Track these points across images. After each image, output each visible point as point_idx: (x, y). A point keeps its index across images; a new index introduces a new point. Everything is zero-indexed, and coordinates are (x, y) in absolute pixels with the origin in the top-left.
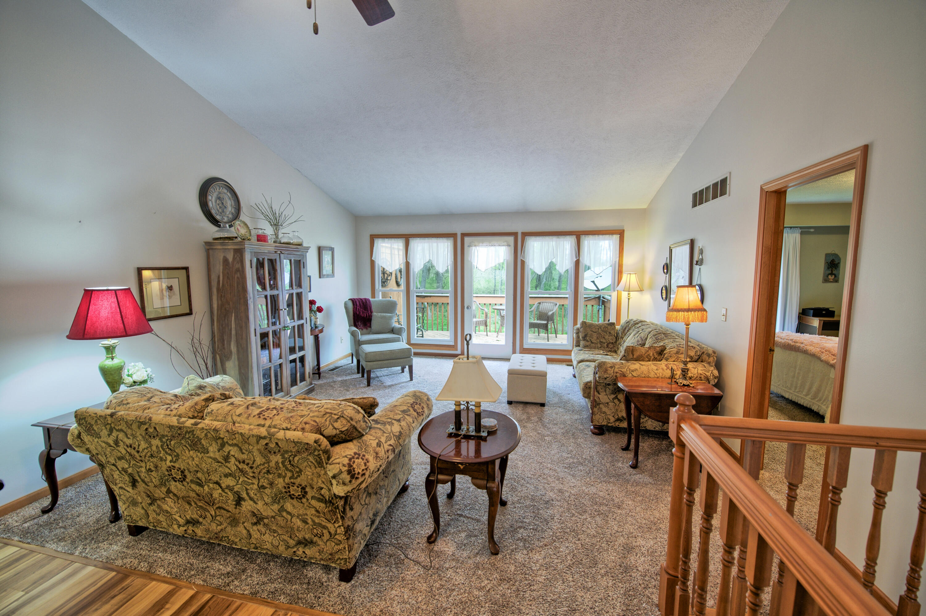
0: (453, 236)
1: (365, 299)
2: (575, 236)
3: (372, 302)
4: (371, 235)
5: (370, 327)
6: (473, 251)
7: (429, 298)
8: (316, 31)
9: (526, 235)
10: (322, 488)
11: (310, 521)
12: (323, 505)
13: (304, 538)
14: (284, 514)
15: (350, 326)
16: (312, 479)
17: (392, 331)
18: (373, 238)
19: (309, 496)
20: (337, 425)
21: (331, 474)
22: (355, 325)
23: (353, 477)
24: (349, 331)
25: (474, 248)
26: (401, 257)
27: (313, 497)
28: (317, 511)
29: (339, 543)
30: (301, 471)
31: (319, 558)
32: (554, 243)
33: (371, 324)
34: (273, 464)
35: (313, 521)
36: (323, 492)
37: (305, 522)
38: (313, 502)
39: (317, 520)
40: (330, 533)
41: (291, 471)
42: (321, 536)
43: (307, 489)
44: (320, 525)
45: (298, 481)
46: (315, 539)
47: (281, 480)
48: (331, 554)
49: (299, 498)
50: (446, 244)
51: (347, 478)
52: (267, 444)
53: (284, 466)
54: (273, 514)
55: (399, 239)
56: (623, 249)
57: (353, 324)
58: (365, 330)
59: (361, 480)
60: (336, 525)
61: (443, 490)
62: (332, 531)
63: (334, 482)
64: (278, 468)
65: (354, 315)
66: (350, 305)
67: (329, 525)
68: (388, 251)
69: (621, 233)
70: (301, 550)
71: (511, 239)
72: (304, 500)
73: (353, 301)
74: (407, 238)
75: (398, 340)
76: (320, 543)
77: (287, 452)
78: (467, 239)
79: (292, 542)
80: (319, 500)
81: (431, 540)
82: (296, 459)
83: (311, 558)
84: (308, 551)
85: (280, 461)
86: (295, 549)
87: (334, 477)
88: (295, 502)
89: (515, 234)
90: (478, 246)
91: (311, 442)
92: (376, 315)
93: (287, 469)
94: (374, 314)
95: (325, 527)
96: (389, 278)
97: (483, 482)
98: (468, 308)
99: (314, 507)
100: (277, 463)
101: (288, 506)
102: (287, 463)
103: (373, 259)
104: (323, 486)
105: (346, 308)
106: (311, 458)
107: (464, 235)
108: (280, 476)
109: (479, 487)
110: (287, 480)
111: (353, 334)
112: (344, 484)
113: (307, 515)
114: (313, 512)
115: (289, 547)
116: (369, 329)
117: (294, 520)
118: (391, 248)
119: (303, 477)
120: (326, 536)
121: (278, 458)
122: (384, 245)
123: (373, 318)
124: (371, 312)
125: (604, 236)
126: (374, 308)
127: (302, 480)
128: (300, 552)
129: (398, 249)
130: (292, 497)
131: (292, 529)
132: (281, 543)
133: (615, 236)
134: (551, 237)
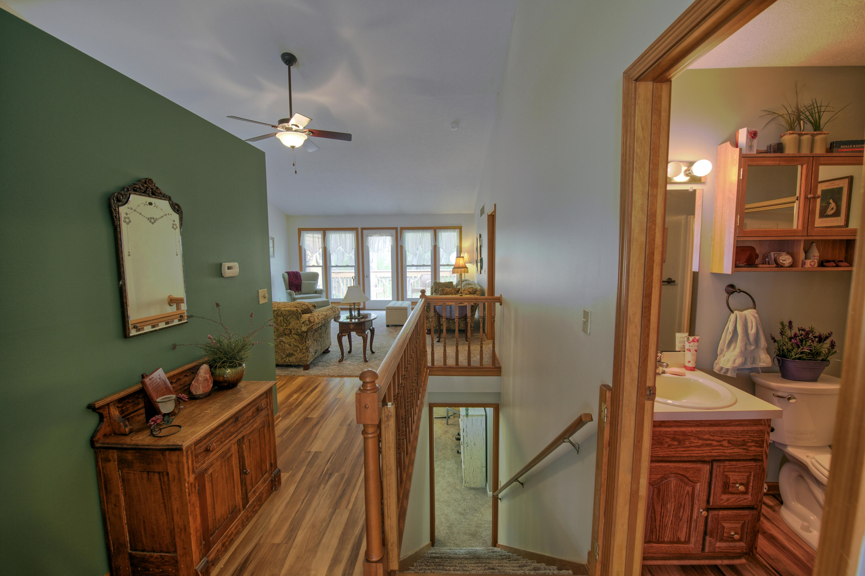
0: (356, 229)
1: (296, 272)
2: (433, 230)
3: (301, 274)
4: (298, 229)
5: (301, 290)
6: (369, 240)
7: (342, 274)
8: (296, 173)
9: (402, 229)
10: (298, 329)
11: (292, 345)
12: (298, 337)
13: (289, 353)
14: (282, 343)
15: (287, 289)
16: (294, 326)
17: (316, 292)
18: (300, 230)
19: (292, 333)
20: (302, 307)
21: (302, 322)
22: (290, 289)
23: (310, 322)
24: (286, 293)
25: (369, 237)
26: (320, 243)
27: (294, 334)
28: (296, 340)
29: (304, 353)
30: (290, 322)
31: (295, 361)
32: (420, 234)
33: (301, 288)
34: (279, 321)
35: (294, 344)
36: (298, 331)
37: (290, 345)
38: (295, 336)
39: (295, 344)
40: (300, 349)
41: (286, 323)
42: (296, 351)
43: (292, 330)
44: (296, 346)
45: (288, 327)
46: (294, 352)
47: (282, 328)
48: (300, 359)
49: (289, 335)
50: (351, 235)
51: (308, 323)
52: (277, 313)
53: (284, 321)
54: (277, 344)
55: (319, 231)
56: (461, 238)
57: (288, 288)
58: (297, 292)
59: (313, 324)
60: (303, 345)
61: (345, 339)
62: (301, 348)
63: (303, 325)
64: (281, 322)
65: (289, 282)
66: (286, 275)
67: (300, 346)
68: (311, 239)
69: (460, 228)
70: (288, 359)
71: (394, 231)
72: (290, 335)
73: (288, 273)
74: (324, 231)
75: (321, 297)
76: (296, 354)
77: (285, 315)
78: (364, 231)
79: (284, 356)
80: (297, 334)
81: (340, 361)
82: (289, 318)
83: (292, 362)
84: (290, 359)
85: (282, 319)
86: (285, 359)
87: (303, 323)
88: (287, 337)
89: (396, 229)
90: (372, 236)
91: (295, 310)
92: (304, 282)
93: (285, 323)
94: (303, 281)
95: (298, 347)
96: (311, 259)
97: (360, 334)
98: (367, 277)
99: (294, 338)
100: (281, 320)
101: (284, 339)
102: (285, 320)
103: (300, 245)
104: (298, 328)
105: (284, 278)
106: (294, 317)
107: (363, 229)
108: (281, 326)
109: (359, 336)
110: (284, 327)
111: (290, 294)
112: (307, 325)
113: (291, 342)
114: (294, 340)
115: (282, 358)
116: (300, 291)
117: (285, 345)
118: (313, 237)
119: (291, 325)
120: (299, 351)
121: (282, 318)
122: (308, 235)
123: (302, 284)
124: (301, 280)
125: (450, 230)
126: (302, 278)
127: (290, 327)
128: (287, 361)
129: (318, 238)
130: (285, 335)
131: (285, 349)
132: (279, 357)
133: (457, 230)
134: (418, 230)
